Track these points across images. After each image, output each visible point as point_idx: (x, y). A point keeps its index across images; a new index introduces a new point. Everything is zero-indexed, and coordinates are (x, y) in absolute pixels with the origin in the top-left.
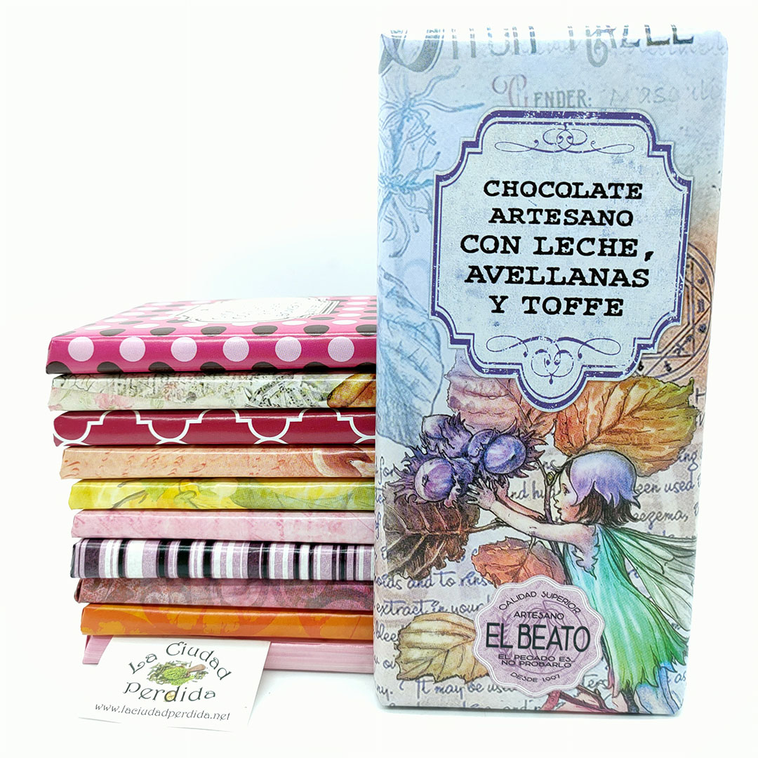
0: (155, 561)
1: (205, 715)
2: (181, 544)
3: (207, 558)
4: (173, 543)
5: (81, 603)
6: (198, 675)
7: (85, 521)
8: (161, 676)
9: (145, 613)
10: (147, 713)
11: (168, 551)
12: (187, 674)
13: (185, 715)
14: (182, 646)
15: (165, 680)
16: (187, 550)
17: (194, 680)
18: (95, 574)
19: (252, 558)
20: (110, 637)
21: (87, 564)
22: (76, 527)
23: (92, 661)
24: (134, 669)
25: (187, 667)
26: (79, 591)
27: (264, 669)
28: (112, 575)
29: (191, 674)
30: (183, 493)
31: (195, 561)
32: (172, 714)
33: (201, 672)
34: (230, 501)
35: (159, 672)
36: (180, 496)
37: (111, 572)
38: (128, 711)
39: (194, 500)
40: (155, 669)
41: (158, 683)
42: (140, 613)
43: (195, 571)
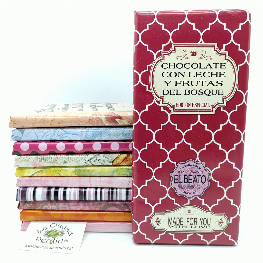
0: (46, 194)
1: (64, 248)
2: (55, 189)
3: (65, 193)
4: (52, 188)
5: (20, 210)
6: (61, 234)
7: (21, 180)
8: (48, 235)
9: (43, 213)
10: (44, 248)
11: (51, 191)
12: (58, 234)
13: (57, 248)
14: (56, 224)
15: (50, 236)
16: (57, 190)
17: (60, 236)
18: (25, 200)
19: (80, 193)
20: (30, 221)
21: (22, 196)
22: (18, 183)
23: (24, 230)
24: (39, 232)
25: (58, 231)
26: (19, 205)
27: (85, 232)
28: (31, 200)
29: (59, 234)
30: (56, 170)
31: (60, 194)
32: (52, 248)
33: (63, 233)
34: (73, 173)
35: (48, 233)
36: (55, 172)
37: (31, 199)
38: (37, 247)
39: (60, 173)
40: (47, 232)
41: (47, 237)
42: (41, 213)
43: (60, 198)
